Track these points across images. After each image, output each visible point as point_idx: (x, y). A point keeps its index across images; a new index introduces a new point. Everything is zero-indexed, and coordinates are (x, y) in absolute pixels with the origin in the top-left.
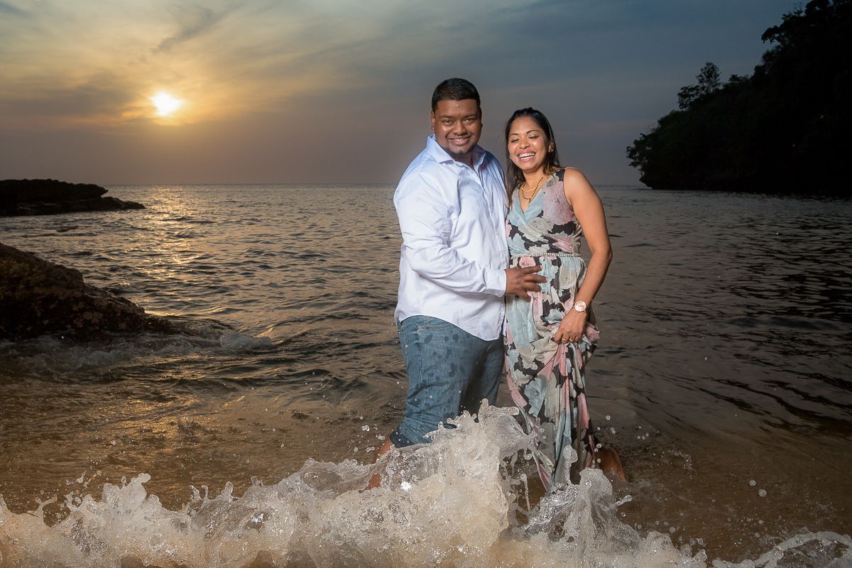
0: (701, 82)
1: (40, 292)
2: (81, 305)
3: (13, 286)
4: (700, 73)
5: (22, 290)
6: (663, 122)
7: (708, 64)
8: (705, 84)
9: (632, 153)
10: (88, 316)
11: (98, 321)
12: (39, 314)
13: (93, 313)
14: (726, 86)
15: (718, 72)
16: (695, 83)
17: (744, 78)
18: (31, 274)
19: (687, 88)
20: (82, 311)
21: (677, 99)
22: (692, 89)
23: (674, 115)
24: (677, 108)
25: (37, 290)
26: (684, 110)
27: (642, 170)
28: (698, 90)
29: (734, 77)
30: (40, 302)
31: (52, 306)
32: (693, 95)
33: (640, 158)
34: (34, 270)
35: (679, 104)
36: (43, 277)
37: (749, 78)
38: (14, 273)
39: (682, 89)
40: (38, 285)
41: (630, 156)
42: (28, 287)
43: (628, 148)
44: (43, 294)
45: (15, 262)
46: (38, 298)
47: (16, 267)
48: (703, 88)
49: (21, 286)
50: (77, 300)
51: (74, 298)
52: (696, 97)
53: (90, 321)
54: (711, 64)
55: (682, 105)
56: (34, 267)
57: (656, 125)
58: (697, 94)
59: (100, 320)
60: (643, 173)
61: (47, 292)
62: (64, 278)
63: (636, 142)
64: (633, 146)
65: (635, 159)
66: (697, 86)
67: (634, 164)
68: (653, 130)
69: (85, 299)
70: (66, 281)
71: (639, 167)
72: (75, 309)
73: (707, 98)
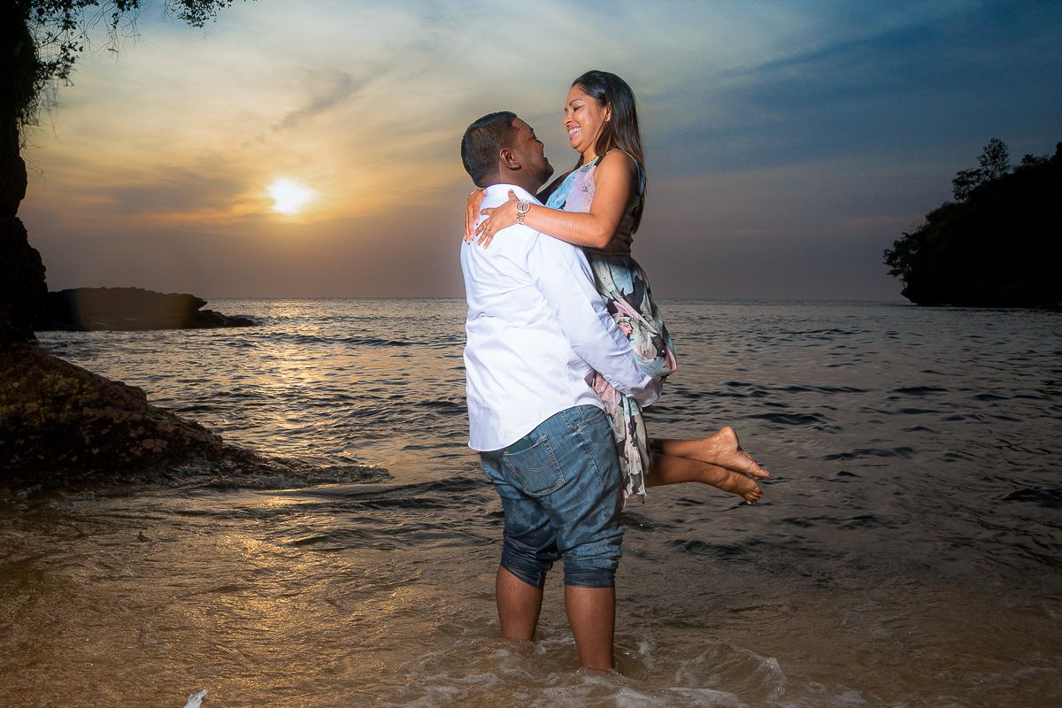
0: (984, 164)
1: (91, 413)
2: (141, 430)
3: (58, 406)
4: (982, 152)
5: (68, 410)
6: (933, 217)
7: (993, 141)
8: (989, 167)
9: (891, 258)
10: (148, 444)
11: (160, 450)
12: (87, 441)
13: (155, 440)
14: (1018, 170)
15: (1006, 152)
16: (976, 166)
17: (1044, 159)
18: (80, 392)
19: (964, 173)
20: (142, 438)
21: (952, 186)
22: (972, 174)
23: (948, 209)
24: (952, 199)
25: (87, 411)
26: (961, 201)
27: (905, 280)
28: (979, 175)
29: (1028, 158)
30: (89, 426)
31: (104, 432)
32: (973, 182)
33: (902, 265)
34: (85, 386)
35: (954, 194)
36: (95, 396)
37: (1049, 159)
38: (61, 390)
39: (959, 174)
40: (88, 405)
41: (889, 263)
42: (76, 407)
43: (885, 251)
44: (94, 416)
45: (61, 377)
46: (88, 421)
47: (62, 382)
48: (986, 173)
49: (68, 407)
50: (135, 424)
51: (132, 421)
52: (977, 184)
53: (151, 450)
54: (997, 141)
55: (958, 195)
56: (85, 383)
57: (924, 222)
58: (978, 179)
59: (163, 449)
60: (906, 284)
61: (99, 414)
62: (121, 398)
63: (897, 244)
64: (893, 249)
65: (895, 265)
66: (979, 170)
67: (894, 273)
68: (920, 227)
69: (145, 423)
70: (125, 400)
71: (901, 276)
72: (132, 435)
73: (993, 185)
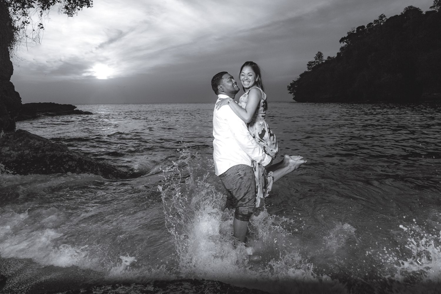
0: (316, 59)
1: (49, 153)
2: (67, 159)
3: (36, 151)
4: (315, 56)
5: (40, 153)
6: (301, 75)
7: (319, 52)
8: (318, 60)
9: (289, 88)
10: (70, 163)
11: (74, 165)
12: (48, 163)
13: (72, 162)
14: (326, 61)
15: (323, 56)
16: (314, 60)
17: (333, 58)
18: (44, 146)
19: (310, 62)
20: (68, 161)
21: (307, 66)
22: (313, 62)
23: (306, 73)
24: (307, 70)
25: (47, 153)
26: (310, 71)
27: (294, 95)
28: (315, 63)
29: (329, 57)
30: (48, 158)
31: (54, 160)
32: (313, 65)
33: (293, 90)
34: (46, 144)
35: (307, 69)
36: (49, 147)
37: (335, 57)
38: (37, 145)
39: (309, 62)
40: (47, 150)
41: (289, 90)
42: (43, 151)
43: (288, 86)
44: (50, 154)
45: (37, 141)
46: (48, 156)
47: (38, 143)
48: (317, 62)
49: (40, 151)
50: (65, 157)
51: (64, 156)
52: (314, 66)
53: (71, 165)
54: (320, 52)
55: (309, 69)
56: (46, 143)
57: (299, 77)
58: (315, 64)
59: (75, 164)
60: (294, 96)
61: (52, 153)
62: (59, 147)
63: (291, 84)
64: (290, 85)
65: (291, 90)
66: (315, 61)
67: (290, 93)
68: (297, 79)
69: (68, 156)
70: (60, 148)
71: (293, 94)
72: (64, 160)
73: (319, 65)
